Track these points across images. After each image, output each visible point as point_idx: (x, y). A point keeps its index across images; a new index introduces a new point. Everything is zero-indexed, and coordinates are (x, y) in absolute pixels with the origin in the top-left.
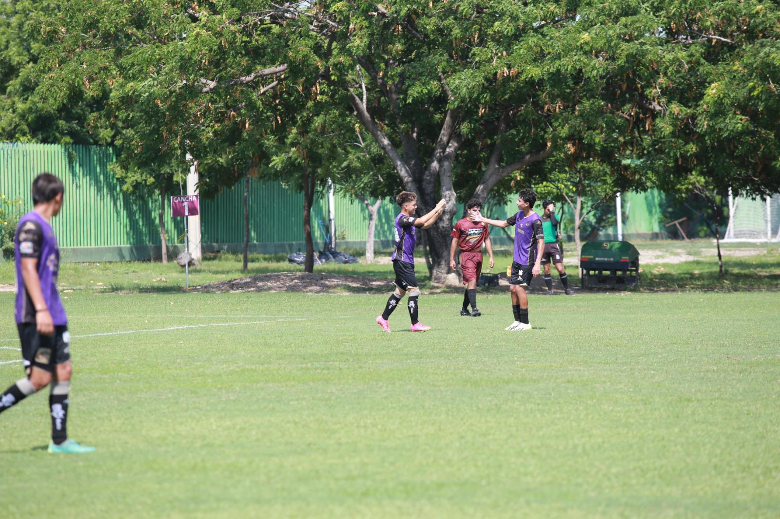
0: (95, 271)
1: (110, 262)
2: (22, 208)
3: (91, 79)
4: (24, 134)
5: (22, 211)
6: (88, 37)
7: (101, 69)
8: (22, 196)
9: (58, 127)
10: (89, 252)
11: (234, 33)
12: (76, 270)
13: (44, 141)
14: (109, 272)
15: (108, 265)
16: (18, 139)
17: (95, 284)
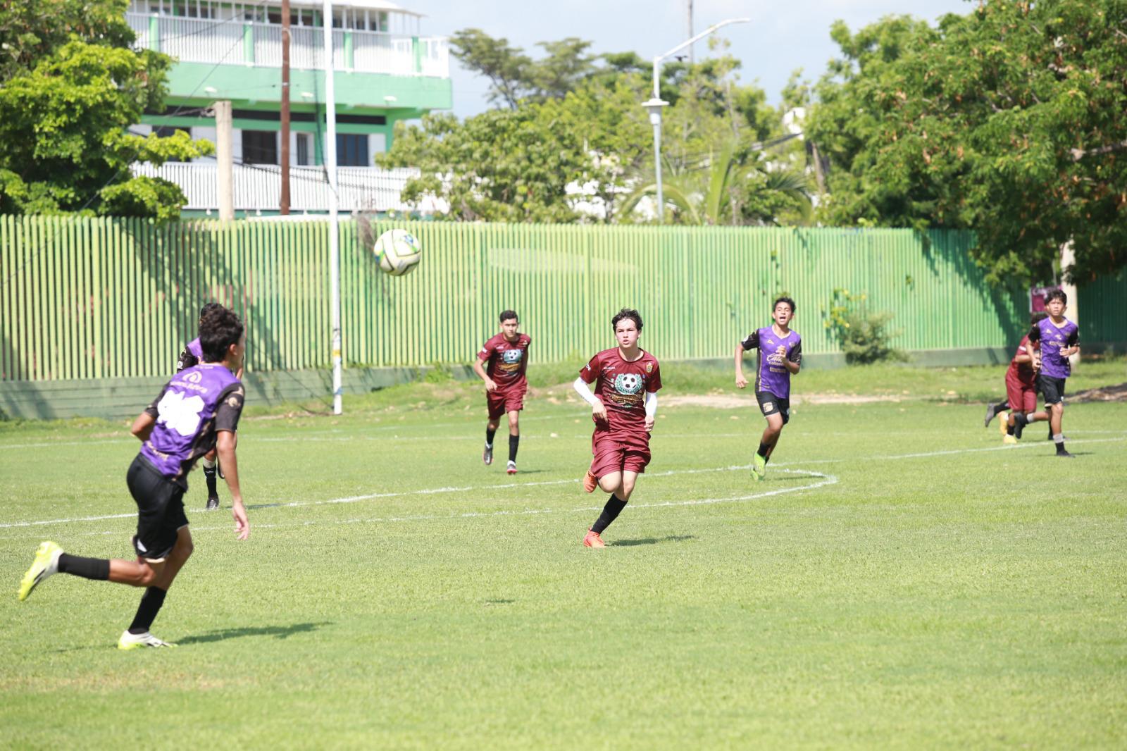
0: (949, 378)
1: (970, 367)
2: (867, 303)
3: (932, 152)
4: (870, 218)
5: (867, 308)
6: (931, 101)
7: (943, 139)
8: (867, 290)
9: (911, 211)
10: (944, 355)
11: (1111, 91)
12: (927, 377)
13: (894, 226)
14: (966, 379)
15: (967, 371)
16: (862, 225)
17: (945, 394)
